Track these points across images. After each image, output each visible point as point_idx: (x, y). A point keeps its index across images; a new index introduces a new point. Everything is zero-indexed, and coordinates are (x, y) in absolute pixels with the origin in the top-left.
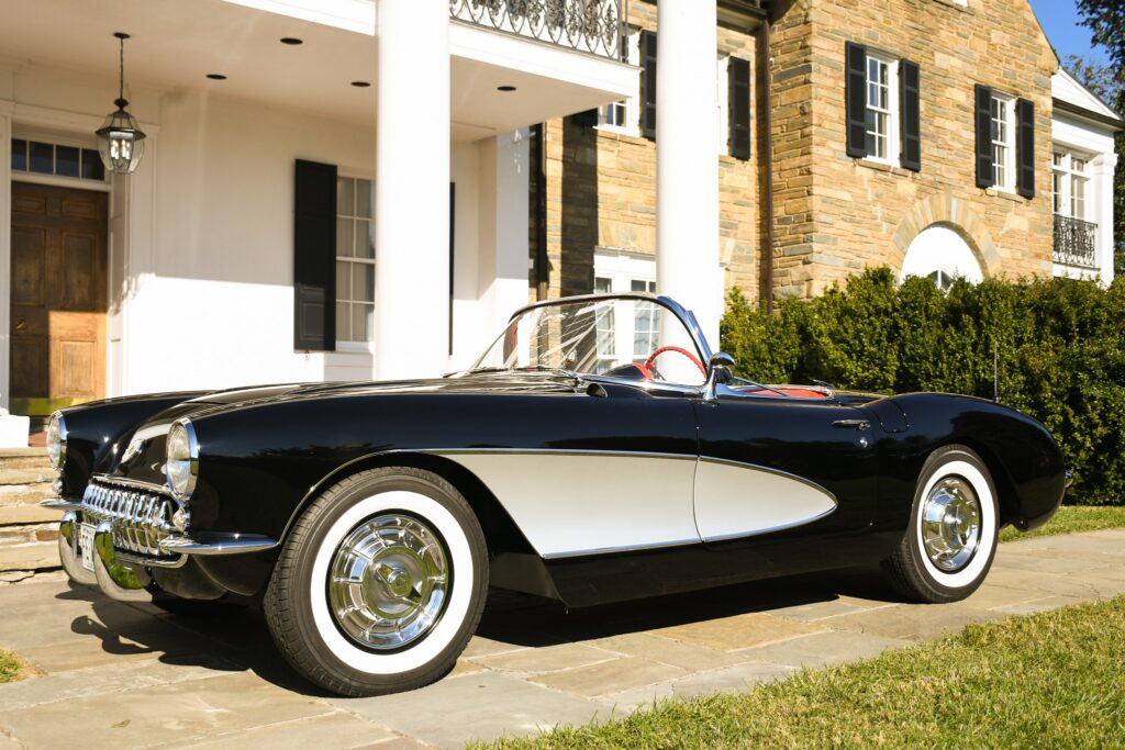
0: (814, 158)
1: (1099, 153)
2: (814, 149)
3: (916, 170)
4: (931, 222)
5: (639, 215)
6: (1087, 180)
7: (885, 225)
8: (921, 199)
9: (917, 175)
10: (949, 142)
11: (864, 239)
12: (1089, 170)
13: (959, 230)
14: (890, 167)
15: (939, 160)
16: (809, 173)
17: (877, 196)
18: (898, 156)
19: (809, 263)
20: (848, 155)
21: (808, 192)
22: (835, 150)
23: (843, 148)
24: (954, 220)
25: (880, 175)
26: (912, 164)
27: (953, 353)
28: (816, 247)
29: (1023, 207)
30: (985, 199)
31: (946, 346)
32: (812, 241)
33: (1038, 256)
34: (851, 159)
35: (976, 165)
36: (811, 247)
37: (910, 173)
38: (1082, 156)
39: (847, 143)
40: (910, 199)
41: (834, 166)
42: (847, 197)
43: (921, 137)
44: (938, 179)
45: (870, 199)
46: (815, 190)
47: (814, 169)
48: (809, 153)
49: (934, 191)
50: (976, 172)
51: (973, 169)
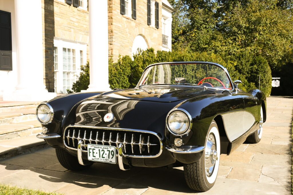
0: (113, 14)
1: (169, 18)
2: (113, 11)
3: (135, 19)
4: (138, 34)
5: (66, 28)
6: (166, 24)
7: (129, 34)
8: (136, 27)
9: (135, 21)
10: (142, 12)
11: (124, 38)
12: (166, 22)
13: (144, 37)
14: (130, 18)
15: (140, 17)
16: (112, 18)
17: (127, 26)
18: (131, 15)
19: (112, 44)
20: (121, 14)
21: (111, 24)
22: (118, 12)
23: (119, 11)
24: (143, 34)
25: (128, 20)
26: (134, 18)
27: (177, 72)
28: (114, 40)
29: (156, 31)
30: (149, 28)
31: (176, 71)
32: (112, 38)
33: (159, 44)
34: (121, 15)
35: (147, 19)
36: (112, 40)
37: (134, 20)
38: (165, 18)
39: (120, 10)
40: (134, 27)
41: (117, 17)
42: (120, 26)
43: (136, 10)
44: (140, 22)
45: (125, 27)
46: (114, 23)
47: (113, 17)
48: (112, 12)
49: (139, 25)
50: (147, 21)
51: (147, 20)
